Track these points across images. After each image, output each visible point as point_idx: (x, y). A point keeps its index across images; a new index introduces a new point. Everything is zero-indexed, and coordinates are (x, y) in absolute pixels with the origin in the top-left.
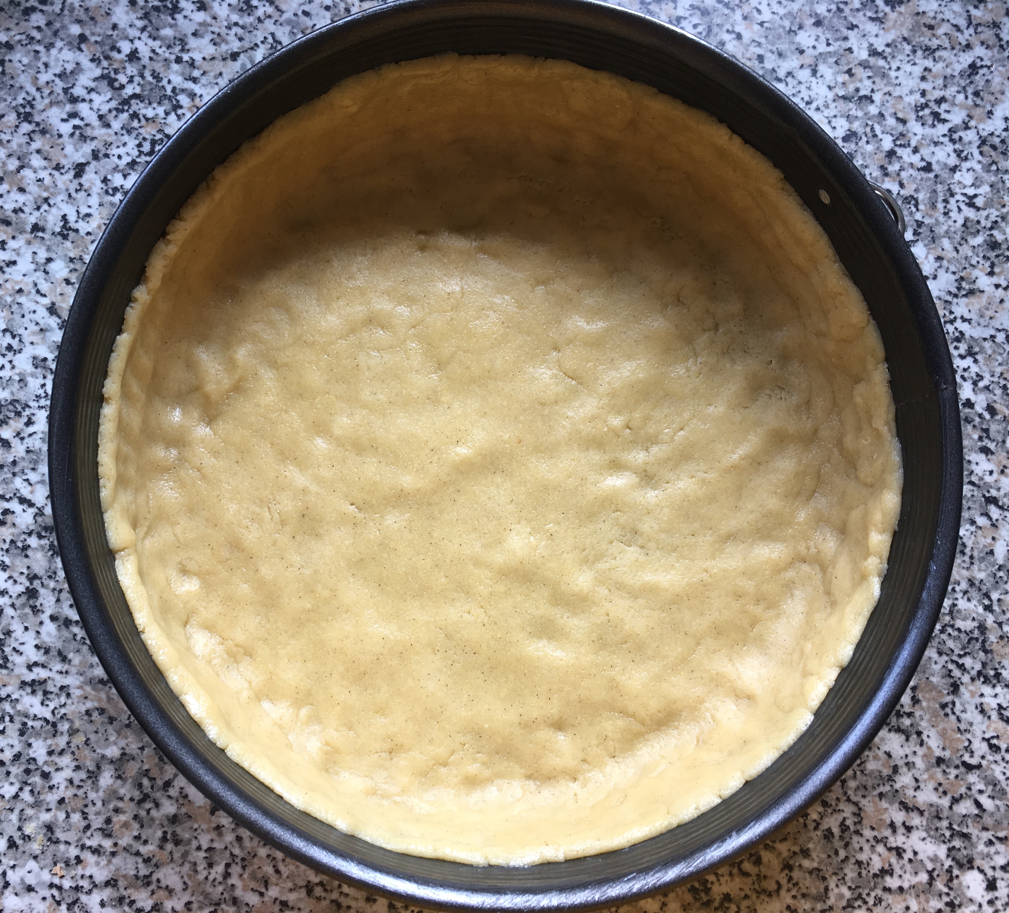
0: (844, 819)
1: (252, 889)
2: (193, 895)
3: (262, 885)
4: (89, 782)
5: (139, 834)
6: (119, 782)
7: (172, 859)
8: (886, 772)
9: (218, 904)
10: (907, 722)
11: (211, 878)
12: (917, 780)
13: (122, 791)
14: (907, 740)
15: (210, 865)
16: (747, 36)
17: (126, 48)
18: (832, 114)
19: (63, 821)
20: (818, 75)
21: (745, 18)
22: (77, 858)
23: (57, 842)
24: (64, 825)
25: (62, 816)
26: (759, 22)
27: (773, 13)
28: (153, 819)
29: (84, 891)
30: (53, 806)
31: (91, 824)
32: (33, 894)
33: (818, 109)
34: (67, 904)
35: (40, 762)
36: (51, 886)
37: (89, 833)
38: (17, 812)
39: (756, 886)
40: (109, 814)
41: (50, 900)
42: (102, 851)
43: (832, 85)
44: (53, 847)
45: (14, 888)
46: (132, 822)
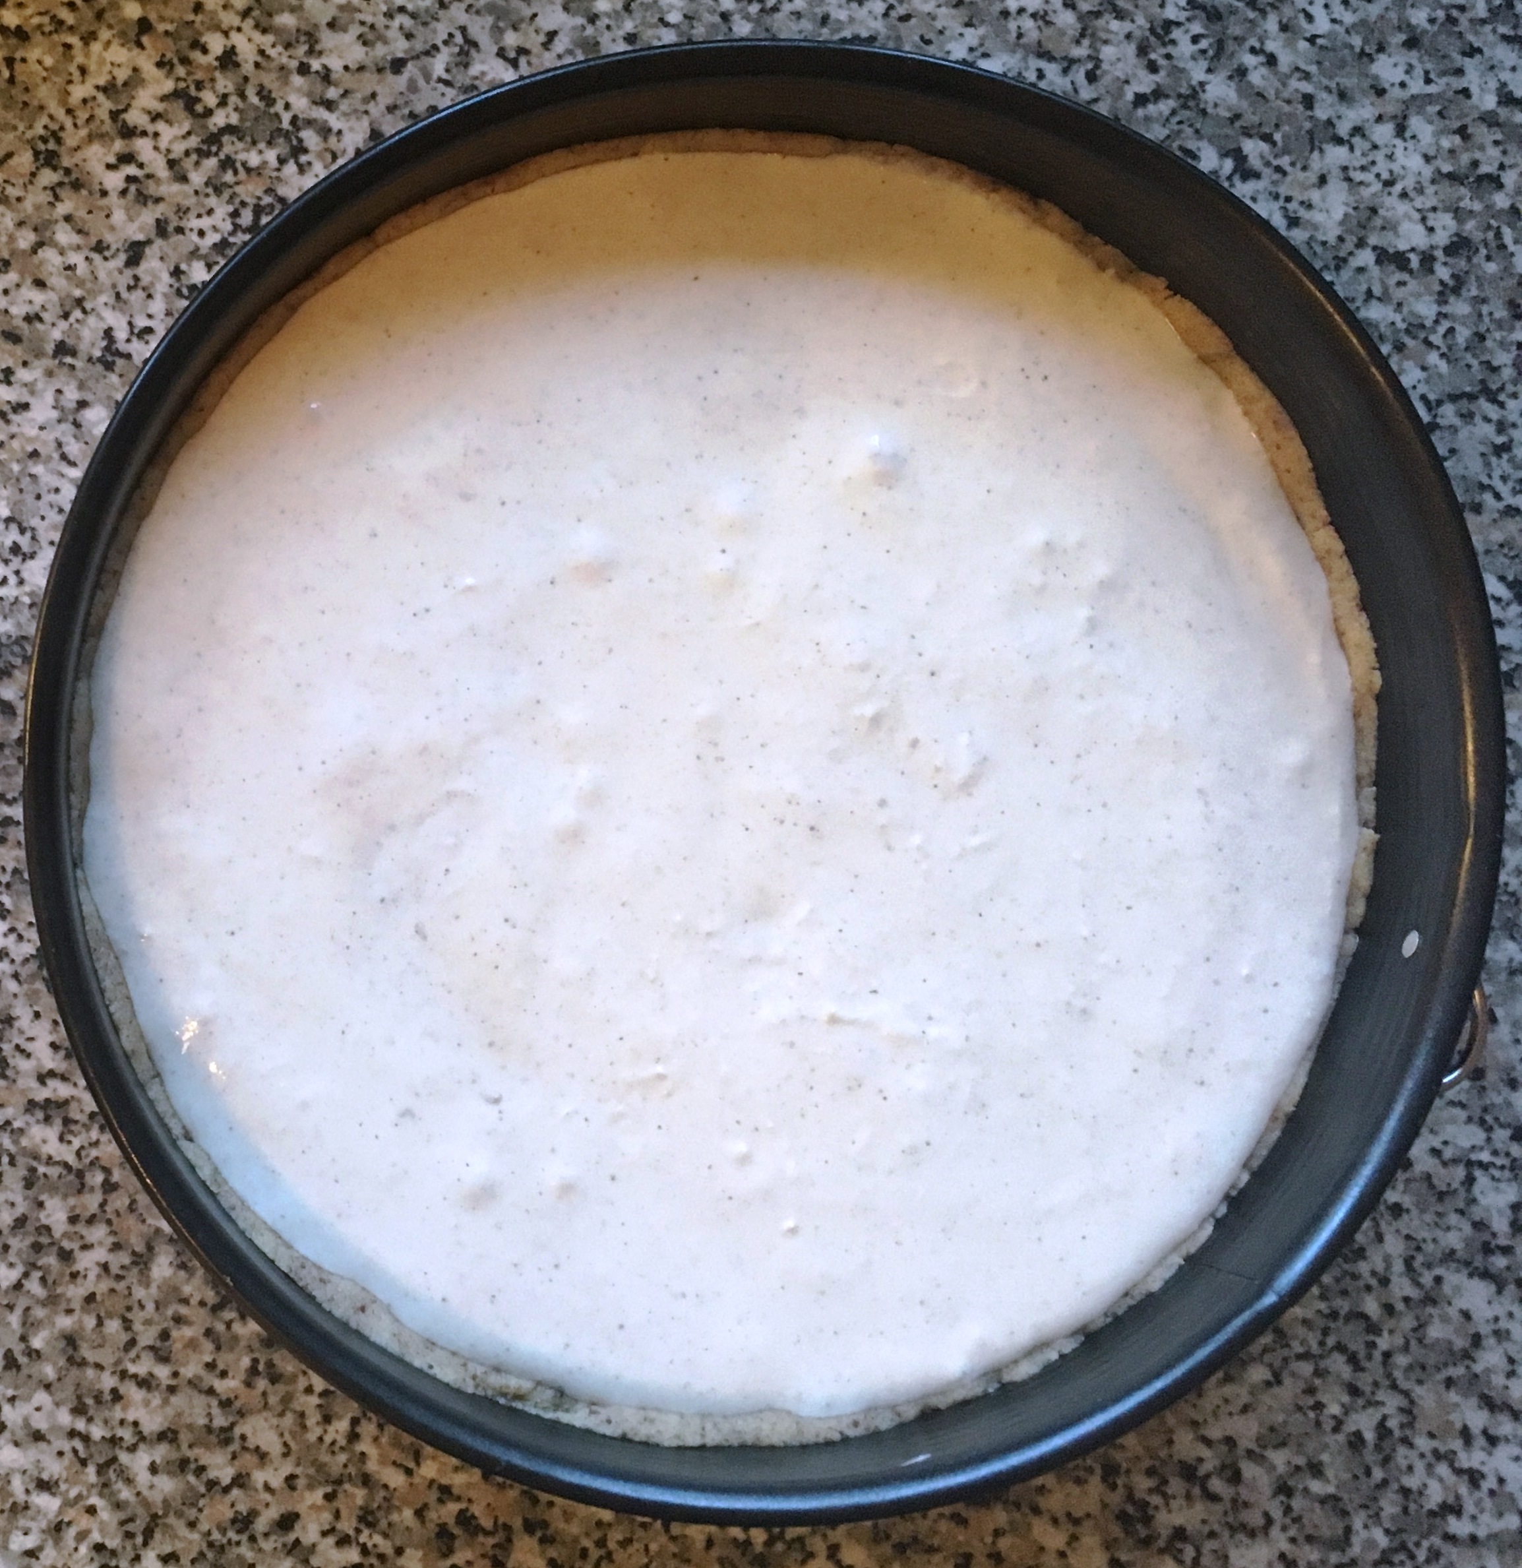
0: (1385, 1418)
1: (394, 1463)
2: (298, 1465)
3: (411, 1457)
4: (135, 1270)
5: (214, 1360)
6: (182, 1273)
7: (266, 1404)
8: (1460, 1343)
9: (339, 1482)
10: (1500, 1262)
11: (328, 1439)
12: (1511, 1361)
13: (187, 1290)
14: (1499, 1291)
15: (327, 1419)
16: (1285, 60)
17: (216, 44)
18: (1429, 205)
19: (93, 1330)
20: (1408, 134)
21: (1284, 28)
22: (114, 1391)
23: (83, 1363)
24: (94, 1337)
25: (90, 1322)
26: (1308, 35)
27: (1334, 21)
28: (235, 1339)
29: (125, 1445)
30: (76, 1305)
31: (138, 1338)
32: (42, 1445)
33: (1404, 195)
34: (98, 1465)
35: (57, 1234)
36: (72, 1434)
37: (133, 1354)
38: (18, 1311)
39: (1230, 1519)
40: (165, 1325)
41: (69, 1455)
42: (154, 1384)
43: (1432, 153)
44: (75, 1372)
45: (13, 1433)
46: (203, 1340)
